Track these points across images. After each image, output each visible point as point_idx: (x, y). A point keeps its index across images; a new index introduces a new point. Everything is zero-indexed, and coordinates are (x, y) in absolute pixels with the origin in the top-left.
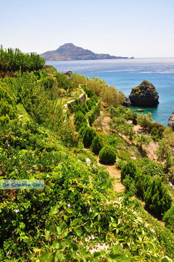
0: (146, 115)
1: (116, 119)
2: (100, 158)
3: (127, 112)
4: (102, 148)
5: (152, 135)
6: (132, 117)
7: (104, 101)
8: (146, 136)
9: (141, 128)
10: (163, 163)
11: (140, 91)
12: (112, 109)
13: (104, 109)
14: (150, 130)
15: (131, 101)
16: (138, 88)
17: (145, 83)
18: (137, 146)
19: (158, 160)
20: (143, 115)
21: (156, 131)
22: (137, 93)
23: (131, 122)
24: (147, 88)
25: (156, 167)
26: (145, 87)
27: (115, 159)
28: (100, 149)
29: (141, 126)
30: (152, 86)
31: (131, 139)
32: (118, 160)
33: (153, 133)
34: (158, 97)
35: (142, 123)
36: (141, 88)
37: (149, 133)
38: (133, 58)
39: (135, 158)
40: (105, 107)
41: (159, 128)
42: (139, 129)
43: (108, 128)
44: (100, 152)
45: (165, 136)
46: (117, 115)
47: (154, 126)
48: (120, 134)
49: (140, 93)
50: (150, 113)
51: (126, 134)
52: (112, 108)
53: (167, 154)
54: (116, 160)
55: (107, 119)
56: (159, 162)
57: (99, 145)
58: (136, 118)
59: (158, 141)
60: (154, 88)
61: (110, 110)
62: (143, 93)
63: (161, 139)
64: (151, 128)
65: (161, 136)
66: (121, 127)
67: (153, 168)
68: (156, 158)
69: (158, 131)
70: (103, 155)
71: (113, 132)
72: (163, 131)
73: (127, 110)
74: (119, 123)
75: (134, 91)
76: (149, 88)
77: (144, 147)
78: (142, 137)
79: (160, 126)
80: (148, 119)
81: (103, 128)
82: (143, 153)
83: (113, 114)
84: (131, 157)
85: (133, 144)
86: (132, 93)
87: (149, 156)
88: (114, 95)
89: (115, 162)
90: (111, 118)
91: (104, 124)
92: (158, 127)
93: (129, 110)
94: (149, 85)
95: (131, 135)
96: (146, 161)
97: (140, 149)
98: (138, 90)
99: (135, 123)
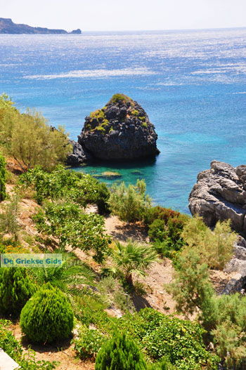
0: (132, 187)
1: (55, 204)
2: (24, 329)
3: (80, 183)
4: (28, 297)
5: (152, 240)
6: (95, 196)
7: (13, 155)
8: (141, 245)
9: (121, 224)
10: (193, 318)
11: (106, 122)
12: (39, 178)
13: (14, 178)
14: (147, 229)
15: (86, 151)
16: (102, 115)
17: (118, 101)
18: (118, 275)
19: (179, 309)
20: (123, 189)
21: (162, 230)
22: (99, 128)
23: (92, 210)
24: (124, 113)
25: (182, 334)
26: (118, 111)
27: (71, 326)
28: (21, 304)
29: (121, 219)
30: (138, 107)
31: (99, 258)
32: (78, 328)
33: (155, 235)
34: (156, 137)
35: (123, 210)
36: (110, 115)
37: (145, 234)
38: (78, 32)
39: (117, 313)
40: (17, 172)
41: (171, 220)
42: (118, 228)
43: (33, 231)
44: (25, 310)
45: (190, 241)
46: (52, 192)
47: (156, 216)
48: (69, 247)
49: (108, 129)
50: (142, 182)
51: (86, 247)
52: (40, 173)
53: (201, 291)
54: (75, 331)
55: (28, 207)
56: (181, 317)
57: (19, 290)
58: (107, 197)
59: (170, 257)
60: (143, 114)
61: (33, 180)
62: (116, 127)
63: (177, 249)
64: (147, 222)
65: (176, 242)
66: (70, 224)
67: (174, 338)
68: (172, 304)
69: (166, 228)
70: (34, 321)
71: (48, 243)
72: (180, 227)
73: (80, 177)
74: (62, 215)
75: (91, 123)
76: (130, 113)
77: (136, 275)
78: (130, 250)
79: (172, 215)
80: (137, 198)
81: (20, 234)
82: (136, 296)
83: (43, 192)
84: (109, 312)
85: (106, 270)
86: (86, 129)
87: (152, 300)
88: (41, 135)
89: (72, 336)
90: (39, 202)
91: (19, 221)
92: (165, 218)
93: (86, 177)
94: (129, 105)
95: (99, 248)
96: (151, 319)
97: (128, 283)
98: (101, 120)
99: (104, 211)
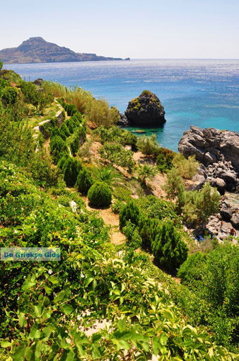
0: (150, 138)
1: (108, 144)
2: (89, 199)
3: (123, 135)
4: (91, 185)
5: (157, 164)
6: (130, 142)
7: (91, 120)
8: (150, 166)
9: (143, 156)
10: (174, 201)
11: (139, 105)
12: (102, 132)
13: (91, 132)
14: (156, 158)
15: (129, 119)
16: (137, 101)
17: (146, 94)
18: (139, 180)
19: (168, 197)
20: (145, 138)
21: (163, 159)
22: (135, 108)
23: (129, 148)
24: (148, 100)
25: (166, 207)
26: (146, 99)
27: (111, 199)
28: (88, 188)
29: (143, 153)
30: (155, 97)
31: (130, 172)
32: (114, 201)
33: (159, 161)
34: (164, 113)
35: (144, 149)
36: (141, 101)
37: (154, 161)
38: (128, 59)
39: (136, 197)
40: (93, 129)
41: (167, 154)
42: (141, 158)
43: (98, 157)
44: (89, 191)
45: (176, 165)
46: (109, 138)
47: (160, 152)
48: (115, 165)
49: (140, 108)
50: (154, 135)
51: (124, 166)
52: (103, 129)
53: (179, 189)
54: (112, 202)
55: (97, 145)
56: (168, 200)
57: (88, 182)
58: (136, 142)
59: (166, 172)
60: (158, 101)
61: (100, 132)
62: (144, 107)
63: (170, 169)
64: (156, 155)
65: (169, 165)
66: (116, 154)
67: (162, 209)
68: (164, 194)
69: (165, 158)
70: (93, 196)
71: (106, 163)
72: (172, 158)
73: (123, 131)
74: (112, 150)
75: (131, 105)
76: (151, 100)
77: (148, 181)
78: (145, 168)
79: (169, 152)
80: (151, 143)
81: (92, 157)
82: (147, 190)
83: (105, 138)
84: (132, 196)
85: (133, 177)
86: (129, 108)
87: (155, 192)
88: (105, 110)
90: (102, 143)
91: (92, 152)
92: (165, 153)
93: (126, 132)
94: (151, 96)
95: (130, 166)
96: (151, 200)
97: (143, 184)
98: (136, 104)
99: (135, 149)
